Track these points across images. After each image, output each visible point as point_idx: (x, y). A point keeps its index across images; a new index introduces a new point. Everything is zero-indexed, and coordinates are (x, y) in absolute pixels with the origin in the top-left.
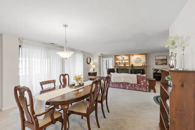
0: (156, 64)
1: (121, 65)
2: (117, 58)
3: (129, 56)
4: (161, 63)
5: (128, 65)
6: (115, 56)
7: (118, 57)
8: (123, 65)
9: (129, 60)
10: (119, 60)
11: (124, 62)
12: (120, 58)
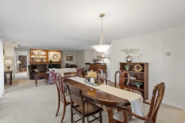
0: (67, 60)
1: (38, 61)
2: (32, 52)
3: (47, 51)
4: (69, 59)
5: (45, 61)
6: (31, 50)
7: (34, 52)
8: (40, 61)
9: (47, 55)
10: (34, 55)
11: (40, 57)
12: (36, 52)
